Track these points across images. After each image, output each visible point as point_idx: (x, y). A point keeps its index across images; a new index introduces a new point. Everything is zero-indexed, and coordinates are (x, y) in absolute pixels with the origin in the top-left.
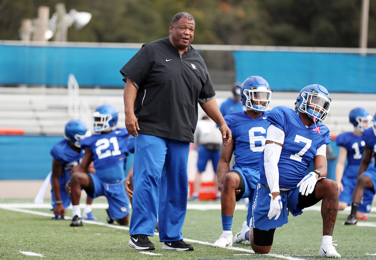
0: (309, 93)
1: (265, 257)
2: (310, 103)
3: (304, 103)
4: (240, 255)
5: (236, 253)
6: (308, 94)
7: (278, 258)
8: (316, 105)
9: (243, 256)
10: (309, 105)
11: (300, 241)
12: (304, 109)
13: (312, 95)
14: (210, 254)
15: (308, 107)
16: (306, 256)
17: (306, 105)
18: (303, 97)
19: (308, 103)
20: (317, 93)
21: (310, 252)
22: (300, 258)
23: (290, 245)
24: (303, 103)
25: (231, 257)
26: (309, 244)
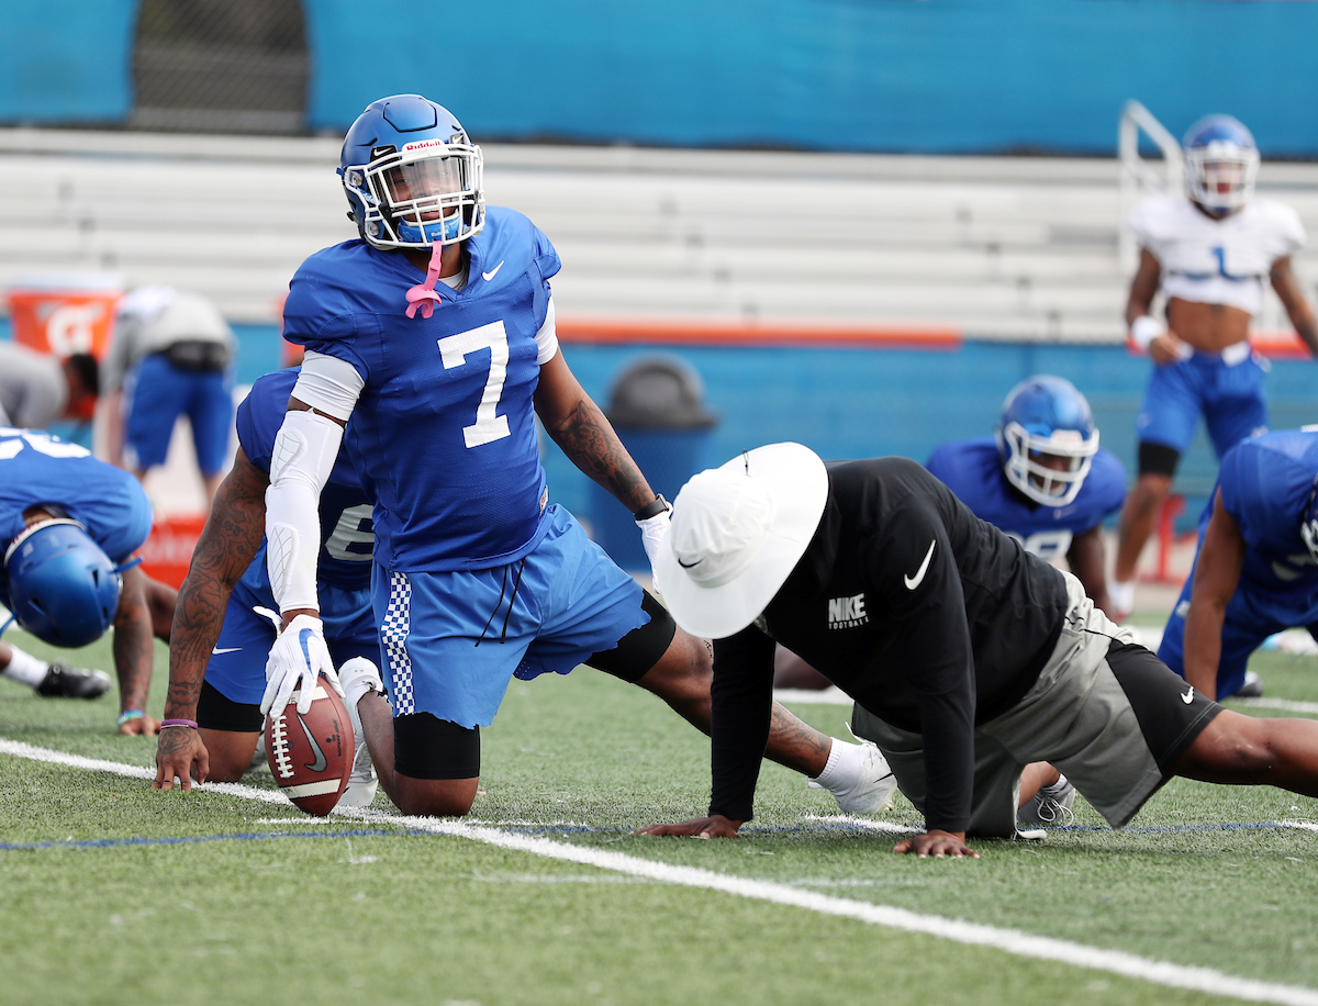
0: (365, 168)
1: (384, 832)
2: (392, 205)
3: (372, 214)
4: (285, 821)
5: (268, 815)
6: (367, 174)
7: (442, 835)
8: (414, 202)
9: (295, 826)
10: (394, 215)
11: (540, 766)
12: (388, 237)
13: (379, 170)
14: (158, 817)
15: (395, 223)
16: (561, 827)
17: (381, 217)
18: (358, 192)
19: (385, 209)
20: (393, 150)
21: (578, 809)
22: (531, 835)
23: (495, 779)
24: (367, 215)
25: (243, 830)
26: (578, 777)
